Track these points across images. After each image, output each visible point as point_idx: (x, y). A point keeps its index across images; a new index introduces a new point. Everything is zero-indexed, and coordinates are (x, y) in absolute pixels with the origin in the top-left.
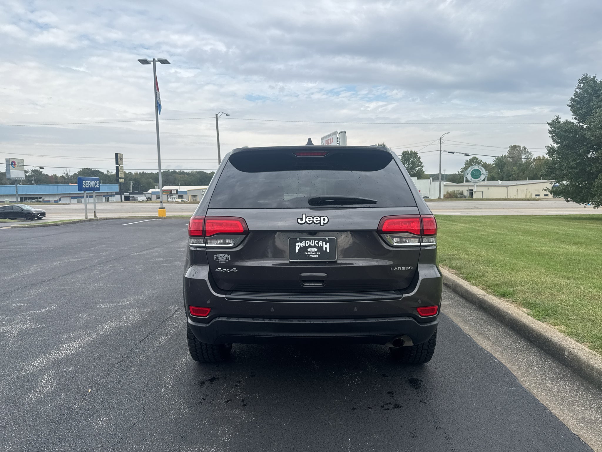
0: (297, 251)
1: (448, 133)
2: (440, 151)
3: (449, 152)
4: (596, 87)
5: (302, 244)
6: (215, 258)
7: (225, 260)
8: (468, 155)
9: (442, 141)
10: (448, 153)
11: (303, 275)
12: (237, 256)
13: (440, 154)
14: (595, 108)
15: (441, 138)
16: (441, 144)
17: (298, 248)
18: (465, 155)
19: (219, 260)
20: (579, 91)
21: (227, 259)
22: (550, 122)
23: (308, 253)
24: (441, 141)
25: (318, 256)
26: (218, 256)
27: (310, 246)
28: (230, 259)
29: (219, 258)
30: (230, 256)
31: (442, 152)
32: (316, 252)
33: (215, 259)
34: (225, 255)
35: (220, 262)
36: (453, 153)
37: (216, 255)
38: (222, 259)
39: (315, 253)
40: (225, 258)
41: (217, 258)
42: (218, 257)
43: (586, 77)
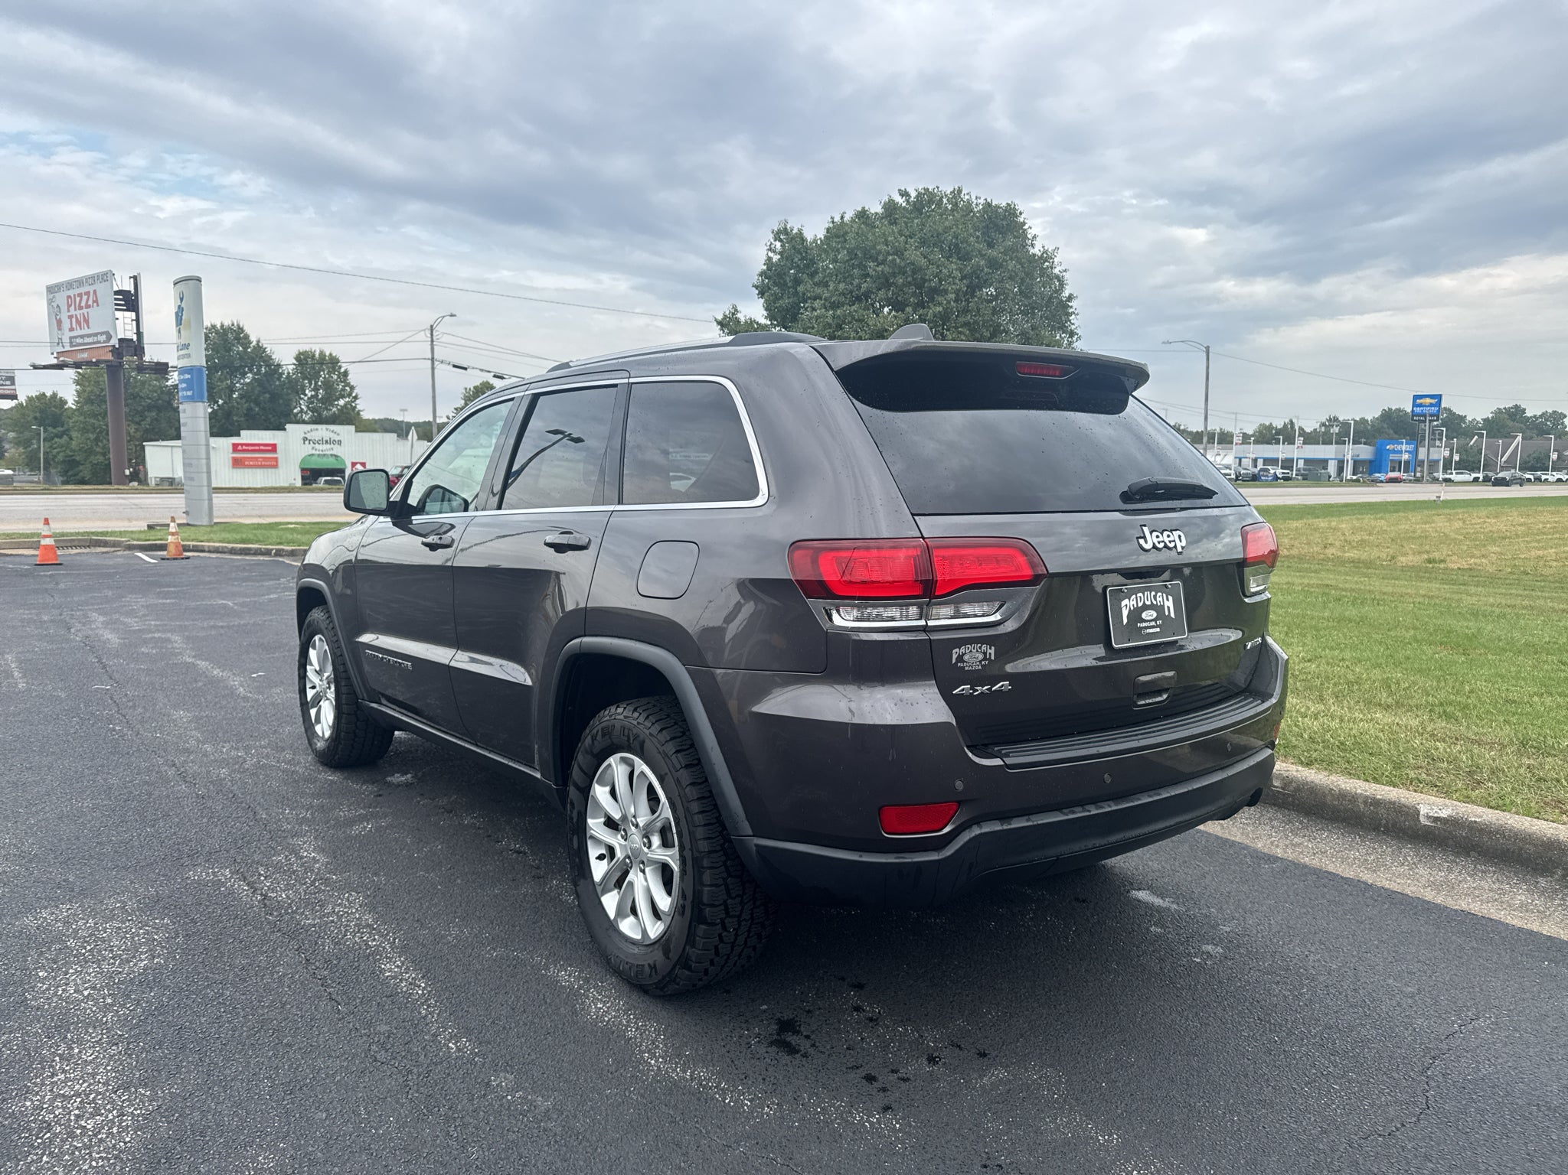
0: (1125, 621)
1: (452, 315)
2: (433, 359)
3: (455, 366)
4: (806, 253)
5: (1132, 603)
6: (955, 657)
7: (981, 662)
8: (502, 378)
9: (435, 334)
10: (451, 367)
11: (1143, 678)
12: (1011, 645)
13: (433, 369)
14: (810, 298)
15: (432, 326)
16: (432, 341)
17: (1125, 613)
18: (495, 376)
19: (964, 662)
20: (776, 258)
21: (985, 659)
22: (720, 317)
23: (1144, 625)
24: (432, 335)
25: (1158, 630)
26: (962, 650)
27: (1145, 607)
28: (993, 658)
29: (966, 658)
30: (993, 648)
31: (436, 363)
32: (1155, 620)
33: (954, 661)
34: (980, 648)
35: (966, 668)
36: (465, 369)
37: (957, 650)
38: (973, 657)
39: (1153, 623)
40: (981, 657)
41: (960, 658)
42: (963, 655)
43: (786, 229)
